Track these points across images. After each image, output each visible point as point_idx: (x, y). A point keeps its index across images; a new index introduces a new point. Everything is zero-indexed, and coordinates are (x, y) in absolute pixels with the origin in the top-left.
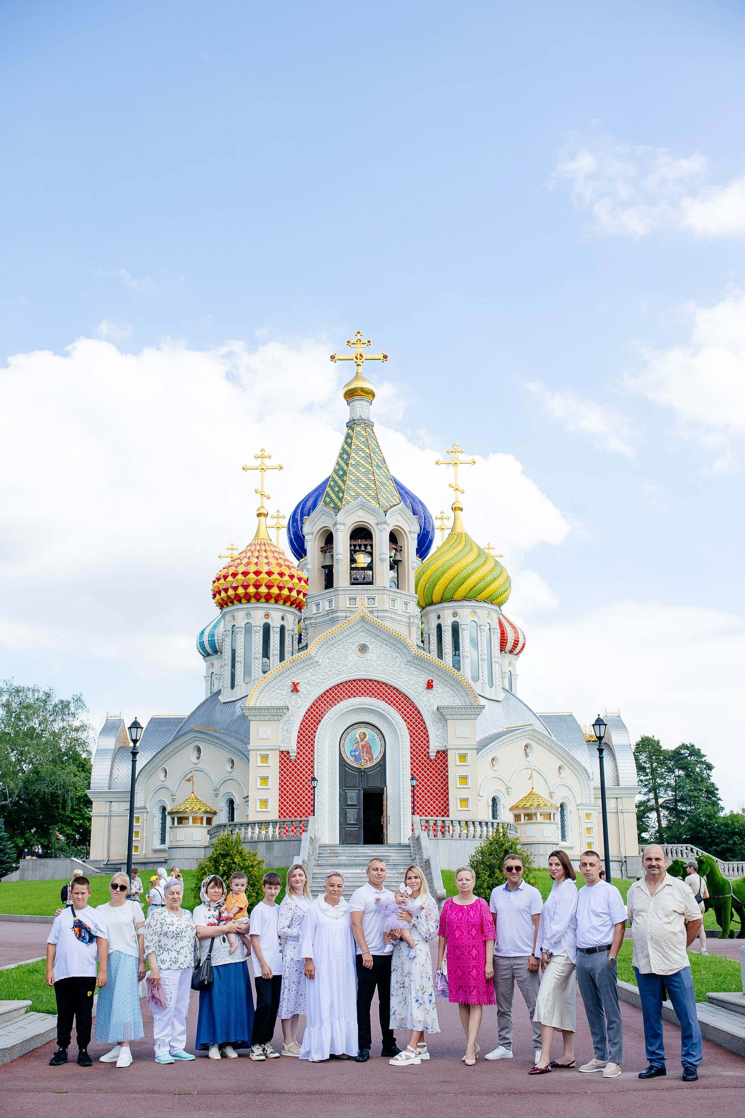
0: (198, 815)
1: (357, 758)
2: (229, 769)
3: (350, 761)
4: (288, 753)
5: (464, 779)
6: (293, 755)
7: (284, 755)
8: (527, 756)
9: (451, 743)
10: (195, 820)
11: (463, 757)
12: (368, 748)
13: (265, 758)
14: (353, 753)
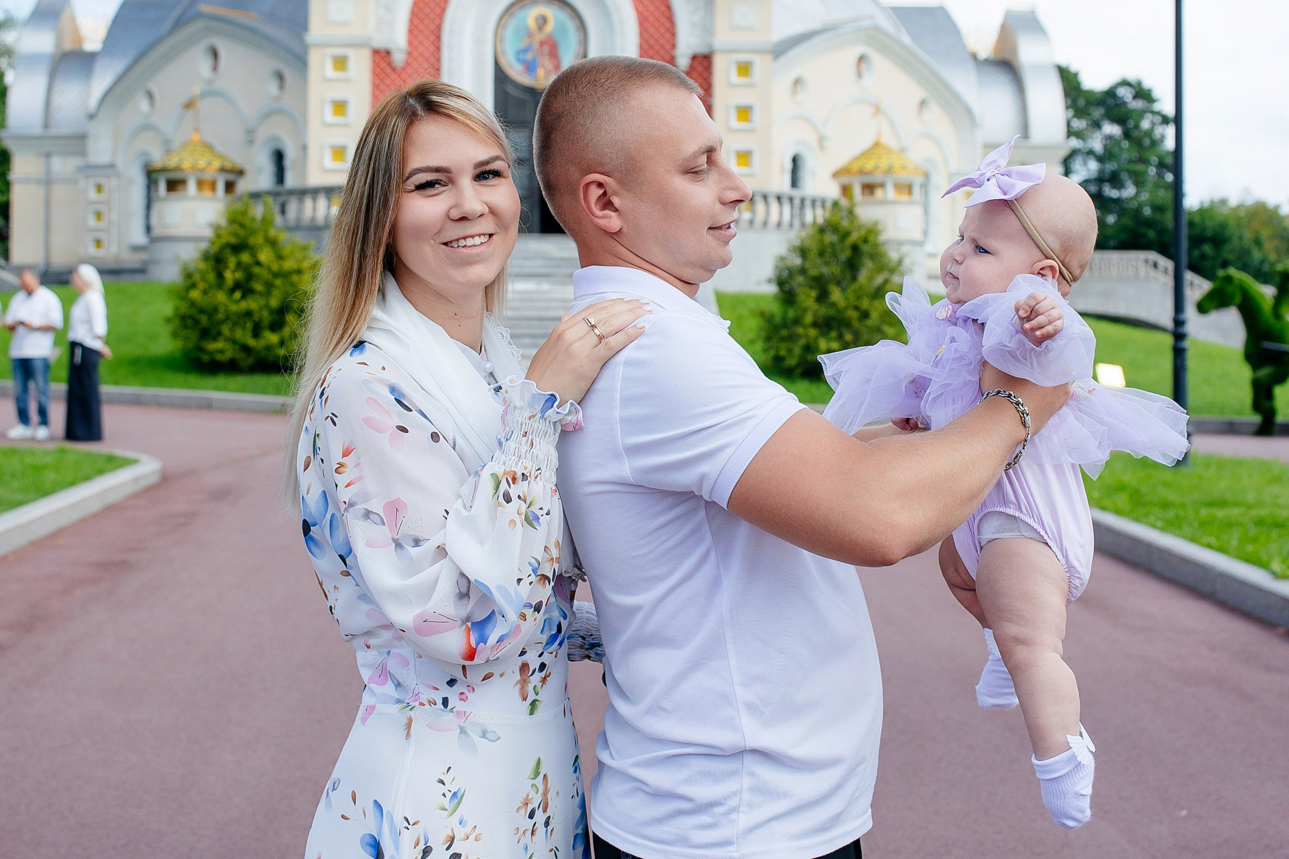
0: (209, 175)
1: (530, 67)
2: (273, 88)
3: (516, 72)
4: (388, 53)
5: (744, 112)
6: (399, 58)
7: (382, 56)
8: (859, 75)
9: (722, 38)
10: (200, 184)
11: (745, 69)
12: (552, 48)
13: (341, 63)
14: (522, 57)
